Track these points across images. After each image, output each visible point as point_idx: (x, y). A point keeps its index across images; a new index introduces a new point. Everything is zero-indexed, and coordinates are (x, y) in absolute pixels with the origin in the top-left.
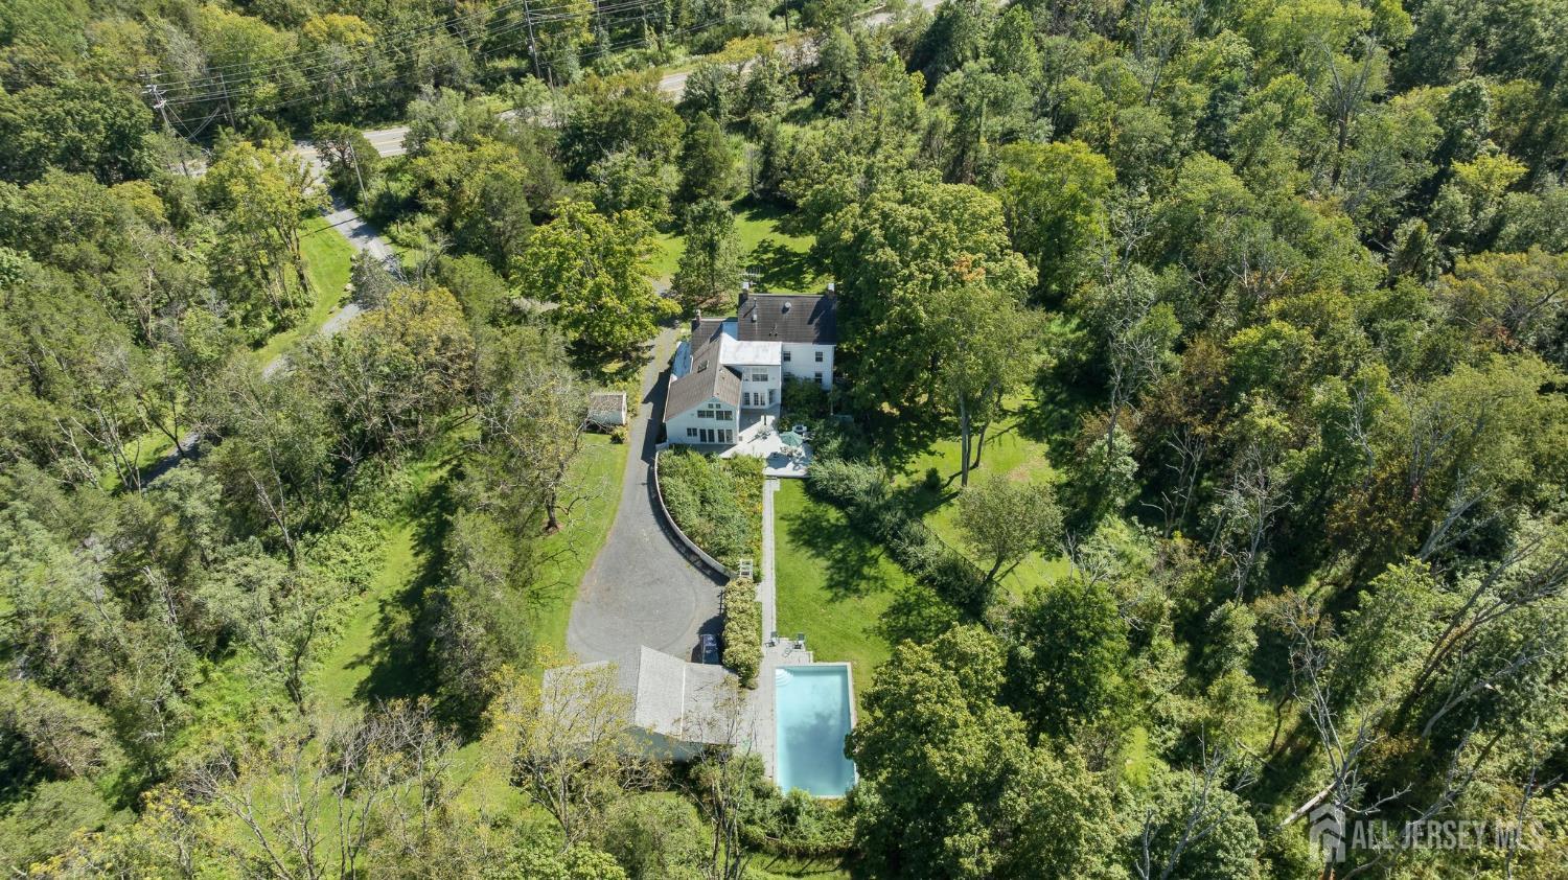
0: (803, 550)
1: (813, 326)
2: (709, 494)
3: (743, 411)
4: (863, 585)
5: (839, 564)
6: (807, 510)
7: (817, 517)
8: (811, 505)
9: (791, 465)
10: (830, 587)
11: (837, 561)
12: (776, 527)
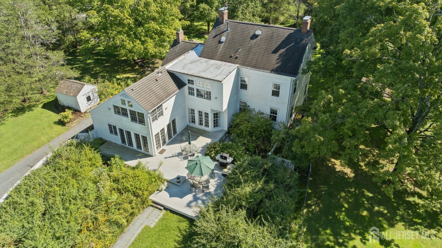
9: (189, 198)
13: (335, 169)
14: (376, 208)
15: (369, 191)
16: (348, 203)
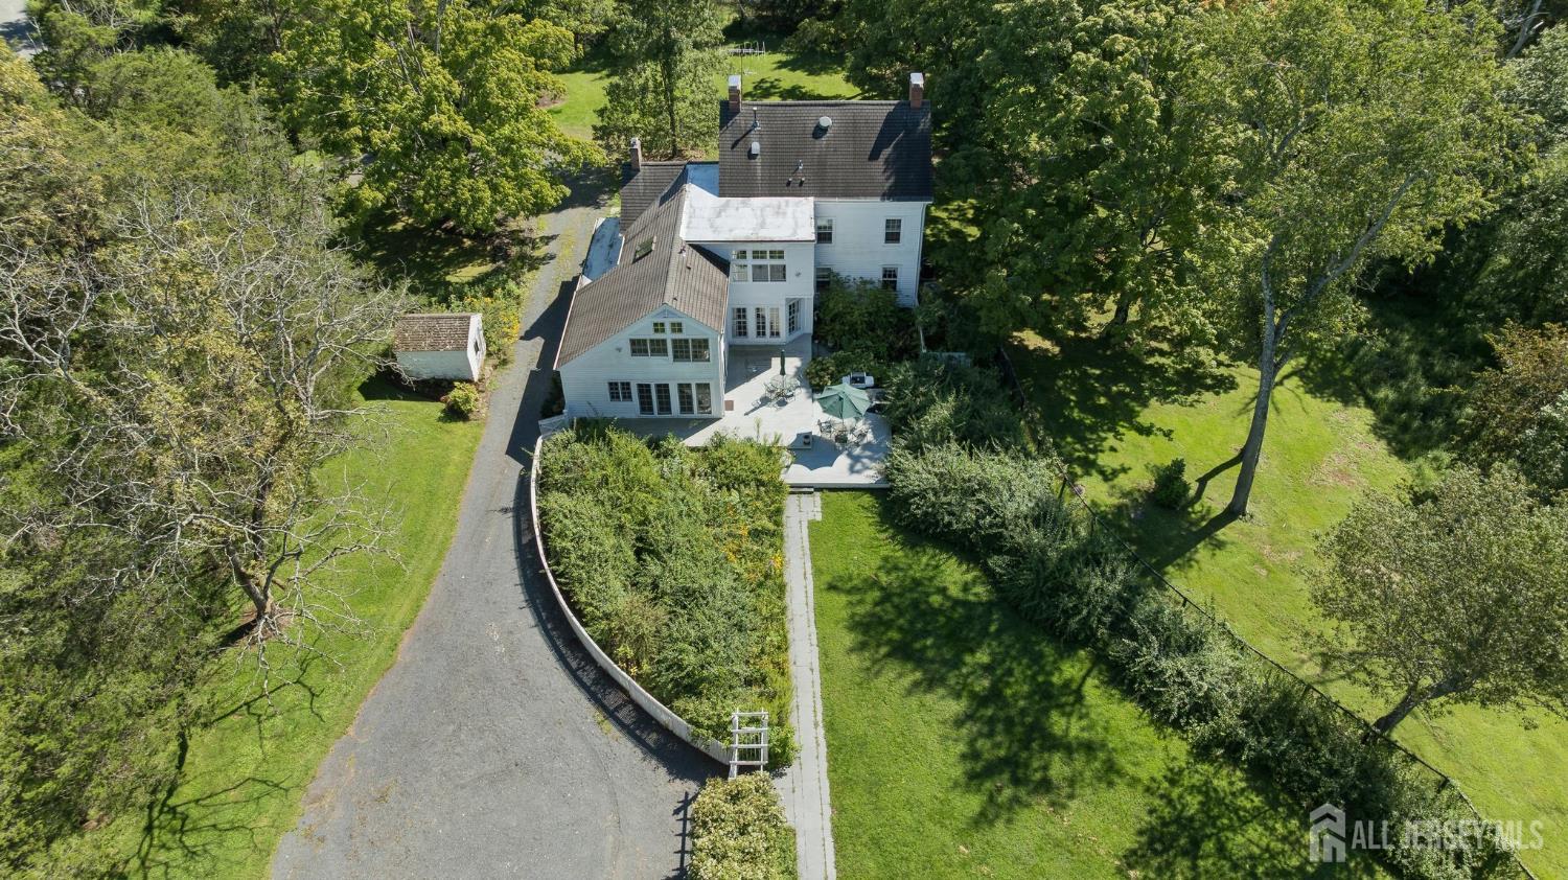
0: (891, 670)
1: (880, 164)
2: (655, 532)
3: (733, 351)
4: (1058, 768)
5: (987, 707)
6: (890, 566)
7: (917, 583)
8: (899, 554)
9: (843, 461)
10: (974, 779)
11: (981, 701)
12: (820, 612)
13: (1026, 347)
14: (1114, 388)
15: (1092, 367)
16: (1073, 393)
